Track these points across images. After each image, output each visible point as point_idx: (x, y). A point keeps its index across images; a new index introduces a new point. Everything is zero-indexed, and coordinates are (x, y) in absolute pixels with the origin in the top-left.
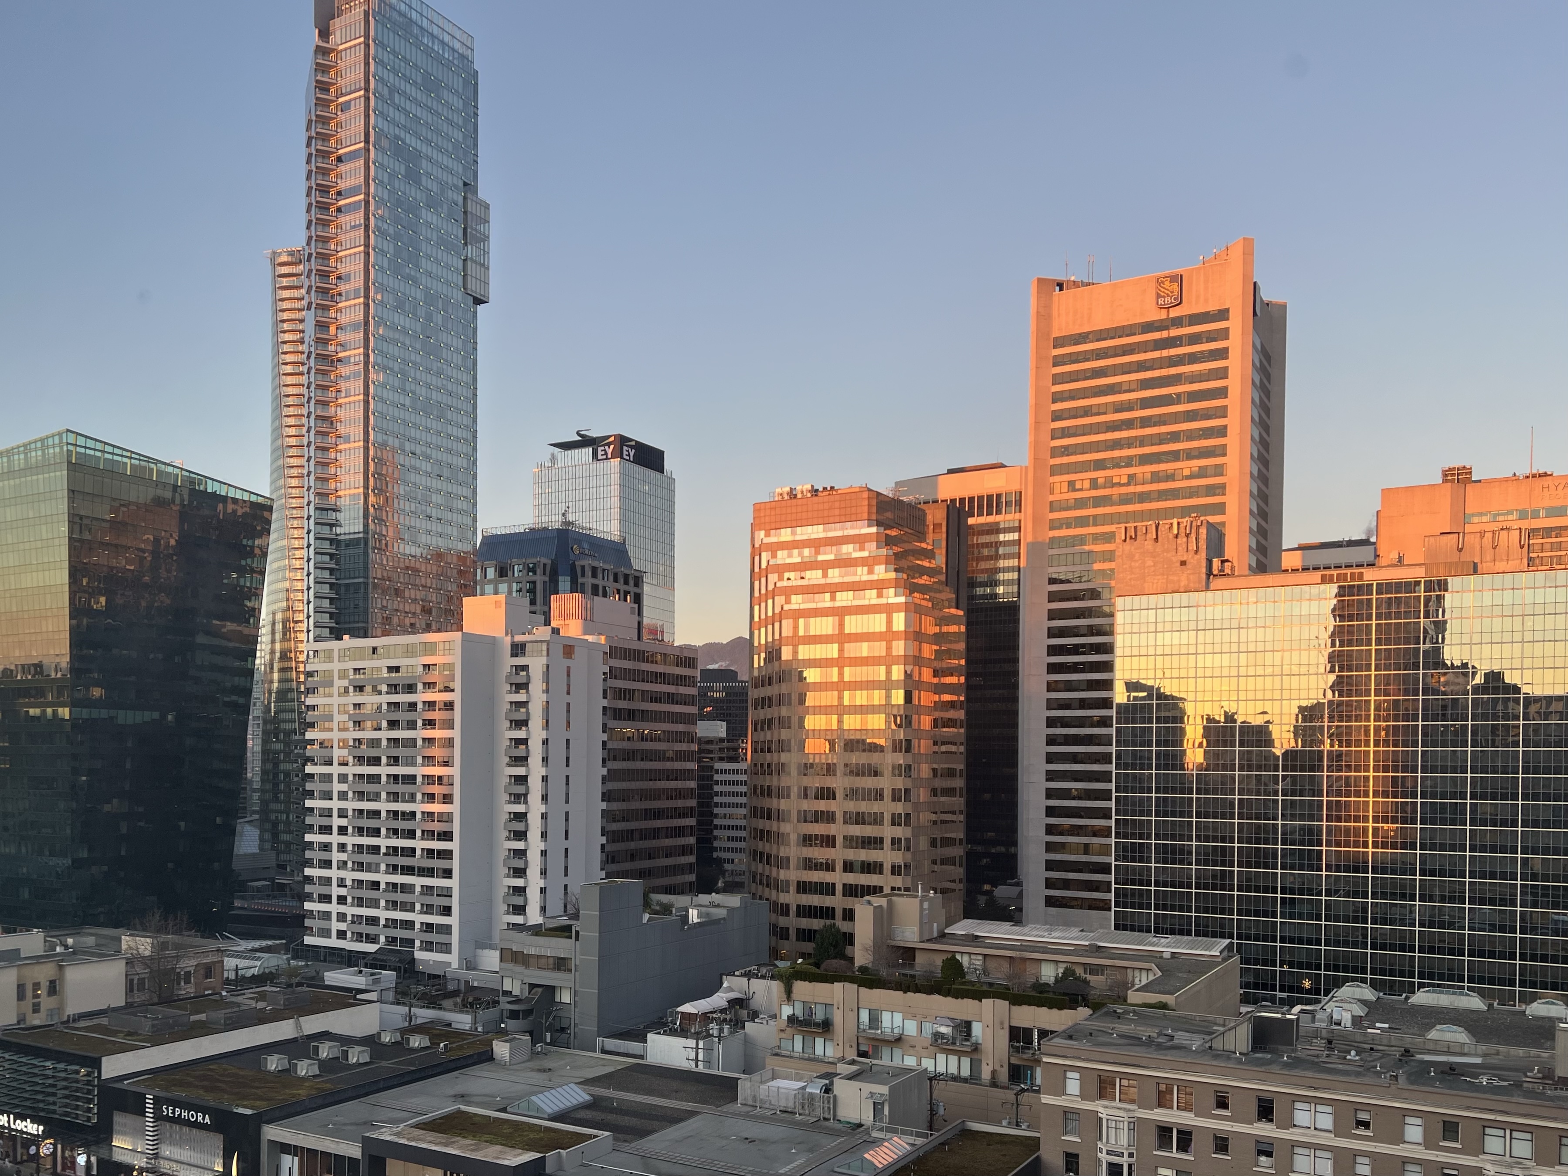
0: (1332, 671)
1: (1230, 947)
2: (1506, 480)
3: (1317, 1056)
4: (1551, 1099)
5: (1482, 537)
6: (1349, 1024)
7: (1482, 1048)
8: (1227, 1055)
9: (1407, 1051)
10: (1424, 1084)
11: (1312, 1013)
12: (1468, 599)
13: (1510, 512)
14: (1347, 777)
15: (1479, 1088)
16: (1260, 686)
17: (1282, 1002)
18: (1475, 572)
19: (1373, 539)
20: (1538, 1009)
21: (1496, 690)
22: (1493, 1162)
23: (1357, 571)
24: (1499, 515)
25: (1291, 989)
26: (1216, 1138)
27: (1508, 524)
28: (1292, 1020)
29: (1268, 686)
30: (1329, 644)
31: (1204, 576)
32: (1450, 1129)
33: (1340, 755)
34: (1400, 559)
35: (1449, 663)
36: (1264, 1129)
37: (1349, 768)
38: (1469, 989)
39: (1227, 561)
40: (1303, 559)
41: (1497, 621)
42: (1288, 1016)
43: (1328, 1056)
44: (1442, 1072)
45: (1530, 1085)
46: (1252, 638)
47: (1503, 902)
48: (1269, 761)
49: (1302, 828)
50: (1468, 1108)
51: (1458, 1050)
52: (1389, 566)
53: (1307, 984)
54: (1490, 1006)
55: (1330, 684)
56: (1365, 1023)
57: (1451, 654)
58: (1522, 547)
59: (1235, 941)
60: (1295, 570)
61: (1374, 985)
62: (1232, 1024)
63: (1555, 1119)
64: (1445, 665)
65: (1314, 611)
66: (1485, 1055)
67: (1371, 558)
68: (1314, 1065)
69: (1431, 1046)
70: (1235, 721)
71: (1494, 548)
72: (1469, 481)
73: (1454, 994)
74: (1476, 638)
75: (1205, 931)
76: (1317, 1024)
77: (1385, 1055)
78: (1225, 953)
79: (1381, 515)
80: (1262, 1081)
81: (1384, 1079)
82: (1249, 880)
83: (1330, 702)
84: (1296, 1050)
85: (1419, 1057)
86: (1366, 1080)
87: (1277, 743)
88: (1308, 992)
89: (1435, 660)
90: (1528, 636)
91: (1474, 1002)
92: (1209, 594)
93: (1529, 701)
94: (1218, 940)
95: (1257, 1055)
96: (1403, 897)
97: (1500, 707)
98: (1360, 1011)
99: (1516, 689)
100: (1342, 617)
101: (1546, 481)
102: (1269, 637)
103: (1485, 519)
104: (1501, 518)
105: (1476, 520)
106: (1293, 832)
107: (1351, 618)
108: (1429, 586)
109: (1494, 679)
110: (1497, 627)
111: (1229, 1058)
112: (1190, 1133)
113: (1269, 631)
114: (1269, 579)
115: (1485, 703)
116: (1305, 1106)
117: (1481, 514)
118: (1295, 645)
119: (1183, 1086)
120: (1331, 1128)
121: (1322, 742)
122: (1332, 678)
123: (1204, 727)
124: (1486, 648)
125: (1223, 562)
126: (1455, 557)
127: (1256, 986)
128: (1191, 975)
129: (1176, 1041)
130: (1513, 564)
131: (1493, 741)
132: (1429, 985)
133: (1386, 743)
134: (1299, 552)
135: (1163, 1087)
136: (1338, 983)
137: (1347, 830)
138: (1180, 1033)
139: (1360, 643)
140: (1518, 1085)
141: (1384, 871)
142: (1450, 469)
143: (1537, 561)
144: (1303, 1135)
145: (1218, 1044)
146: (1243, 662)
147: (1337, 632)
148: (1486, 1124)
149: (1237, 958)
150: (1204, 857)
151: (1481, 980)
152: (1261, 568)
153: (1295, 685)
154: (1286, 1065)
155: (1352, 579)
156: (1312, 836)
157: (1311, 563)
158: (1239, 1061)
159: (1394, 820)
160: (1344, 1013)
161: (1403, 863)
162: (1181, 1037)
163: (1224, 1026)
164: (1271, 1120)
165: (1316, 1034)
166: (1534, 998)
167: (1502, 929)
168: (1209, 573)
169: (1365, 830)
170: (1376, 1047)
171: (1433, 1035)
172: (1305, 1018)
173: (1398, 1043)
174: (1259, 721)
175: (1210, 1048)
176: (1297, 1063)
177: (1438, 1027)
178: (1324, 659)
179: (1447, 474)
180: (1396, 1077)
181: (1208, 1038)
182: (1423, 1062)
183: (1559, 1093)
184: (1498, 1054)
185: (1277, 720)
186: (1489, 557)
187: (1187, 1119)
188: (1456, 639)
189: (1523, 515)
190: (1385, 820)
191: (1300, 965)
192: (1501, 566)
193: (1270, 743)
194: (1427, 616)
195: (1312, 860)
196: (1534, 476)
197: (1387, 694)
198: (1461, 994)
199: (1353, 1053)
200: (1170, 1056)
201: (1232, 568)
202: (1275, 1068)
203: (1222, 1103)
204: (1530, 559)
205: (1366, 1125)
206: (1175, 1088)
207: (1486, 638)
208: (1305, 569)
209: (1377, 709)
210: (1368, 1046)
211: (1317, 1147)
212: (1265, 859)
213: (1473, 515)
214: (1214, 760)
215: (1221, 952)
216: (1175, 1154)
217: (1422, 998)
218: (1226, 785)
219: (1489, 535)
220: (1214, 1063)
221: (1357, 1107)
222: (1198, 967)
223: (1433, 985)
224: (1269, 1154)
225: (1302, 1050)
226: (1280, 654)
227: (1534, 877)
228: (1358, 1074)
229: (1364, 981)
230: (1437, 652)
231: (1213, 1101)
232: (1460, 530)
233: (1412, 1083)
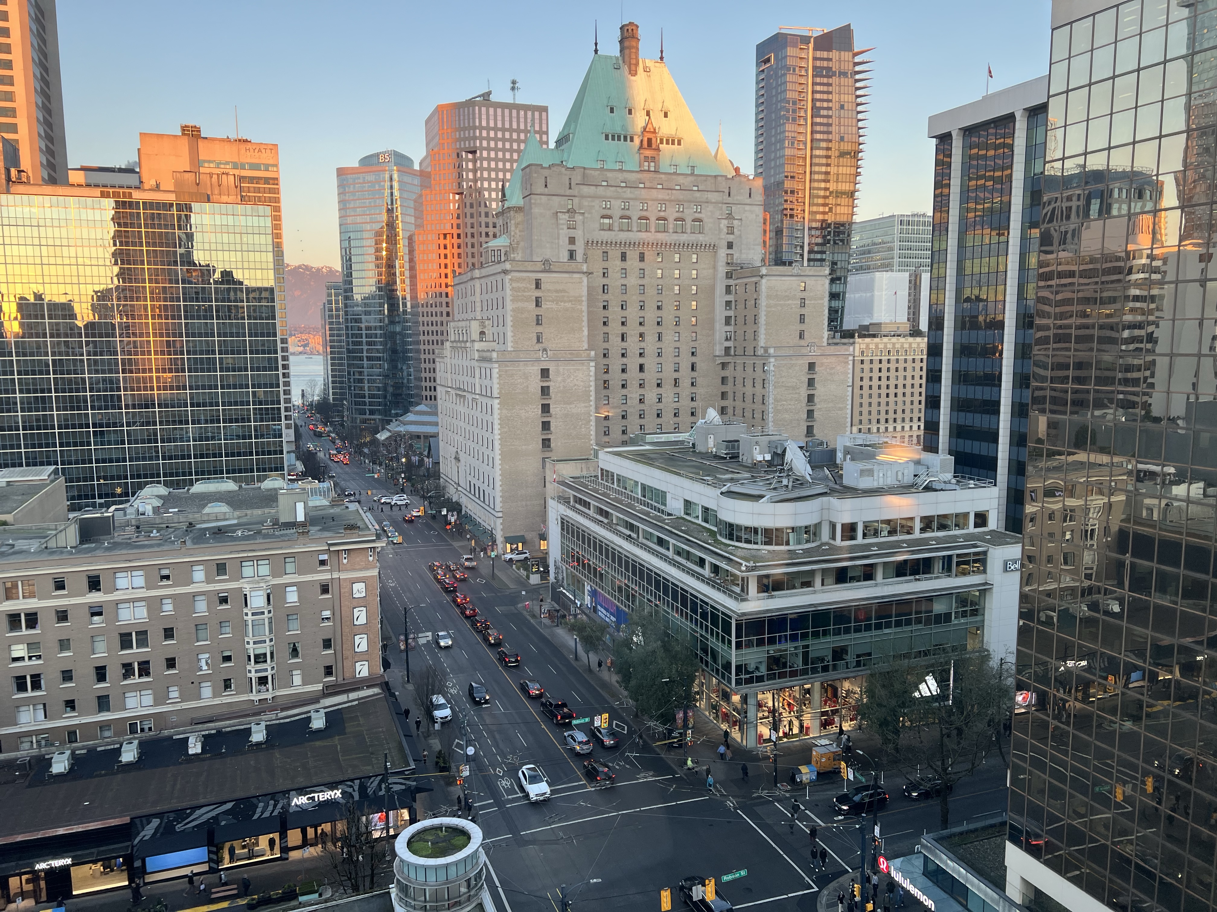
0: (116, 264)
1: (56, 472)
2: (222, 140)
3: (130, 539)
4: (278, 537)
5: (211, 177)
6: (151, 513)
7: (237, 513)
8: (60, 550)
9: (190, 524)
10: (203, 543)
11: (123, 509)
12: (207, 220)
13: (227, 163)
14: (135, 342)
15: (237, 539)
16: (60, 273)
17: (101, 506)
18: (209, 201)
19: (138, 170)
20: (268, 484)
21: (228, 283)
22: (248, 583)
23: (127, 191)
24: (221, 164)
25: (107, 496)
26: (57, 612)
27: (227, 171)
28: (109, 517)
29: (68, 273)
30: (112, 244)
31: (4, 182)
32: (221, 568)
33: (127, 327)
34: (158, 186)
35: (197, 262)
36: (95, 597)
37: (134, 335)
38: (227, 478)
39: (23, 171)
40: (86, 177)
41: (225, 236)
42: (106, 515)
43: (137, 537)
44: (214, 533)
45: (266, 531)
46: (50, 235)
47: (243, 420)
48: (73, 331)
49: (104, 380)
50: (231, 552)
51: (222, 517)
52: (150, 190)
53: (119, 490)
54: (240, 487)
55: (115, 273)
56: (162, 510)
57: (199, 257)
58: (236, 187)
59: (60, 467)
60: (80, 186)
61: (166, 484)
62: (63, 527)
63: (281, 548)
64: (195, 265)
65: (98, 218)
66: (239, 518)
67: (137, 183)
68: (128, 545)
69: (206, 518)
70: (43, 300)
71: (220, 186)
72: (199, 137)
73: (218, 482)
74: (213, 247)
75: (33, 461)
76: (128, 517)
77: (176, 529)
78: (52, 476)
79: (142, 152)
80: (90, 563)
81: (177, 545)
82: (66, 420)
83: (117, 287)
84: (114, 537)
85: (198, 526)
86: (165, 548)
87: (79, 317)
88: (120, 496)
89: (188, 260)
90: (245, 248)
91: (230, 486)
92: (10, 197)
93: (249, 290)
94: (45, 467)
95: (84, 546)
96: (181, 422)
97: (232, 294)
98: (158, 503)
99: (241, 283)
100: (119, 225)
101: (249, 146)
102: (64, 235)
103: (212, 165)
104: (222, 166)
105: (206, 165)
106: (98, 383)
107: (126, 225)
108: (180, 208)
109: (227, 276)
110: (226, 240)
111: (62, 553)
112: (36, 614)
113: (64, 231)
114: (60, 190)
115: (223, 291)
116: (124, 574)
117: (209, 162)
118: (86, 243)
119: (26, 580)
120: (143, 585)
121: (113, 317)
122: (116, 269)
123: (18, 304)
124: (220, 253)
125: (19, 172)
126: (194, 189)
127: (80, 497)
128: (24, 497)
129: (16, 548)
130: (231, 199)
131: (230, 316)
132: (202, 479)
133: (160, 317)
134: (82, 172)
135: (9, 585)
136: (141, 486)
137: (138, 379)
138: (20, 541)
139: (134, 244)
140: (259, 532)
141: (166, 406)
142: (186, 126)
143: (247, 198)
144: (124, 594)
145: (52, 544)
146: (44, 253)
147: (117, 235)
148: (242, 560)
149: (63, 478)
150: (27, 406)
151: (234, 472)
152: (52, 181)
153: (88, 273)
154: (107, 549)
155: (124, 197)
156: (113, 385)
157: (92, 182)
158: (71, 553)
159: (170, 371)
160: (147, 507)
161: (178, 400)
162: (21, 544)
163: (56, 529)
164: (100, 590)
165: (128, 524)
166: (265, 477)
167: (244, 438)
168: (9, 179)
169: (151, 378)
170: (170, 525)
171: (207, 510)
172: (119, 515)
173: (184, 520)
174: (63, 300)
175: (46, 548)
176: (115, 546)
177: (209, 505)
178: (108, 255)
179: (184, 129)
180: (185, 542)
181: (43, 541)
182: (201, 529)
183: (282, 532)
184: (246, 515)
185: (77, 298)
186: (216, 191)
187: (32, 604)
188: (200, 246)
189: (235, 166)
190: (164, 370)
191: (112, 478)
192: (224, 198)
193: (73, 316)
194: (180, 229)
195: (114, 402)
196: (240, 140)
197: (157, 282)
198: (222, 482)
199: (155, 531)
200: (13, 559)
201: (28, 177)
202: (99, 553)
203: (60, 585)
204: (242, 196)
205: (167, 577)
206: (20, 583)
207: (220, 247)
208: (88, 185)
209: (152, 293)
210: (165, 526)
211: (134, 600)
212: (79, 404)
213: (205, 161)
214: (28, 330)
215: (49, 476)
216: (24, 632)
217: (199, 488)
218: (40, 349)
219: (215, 177)
220: (51, 558)
221: (160, 567)
222: (32, 489)
223: (204, 479)
224: (100, 614)
225: (118, 536)
226: (74, 248)
227: (260, 403)
228: (159, 545)
229: (159, 482)
230: (189, 254)
231: (52, 586)
232: (197, 170)
233: (195, 544)
